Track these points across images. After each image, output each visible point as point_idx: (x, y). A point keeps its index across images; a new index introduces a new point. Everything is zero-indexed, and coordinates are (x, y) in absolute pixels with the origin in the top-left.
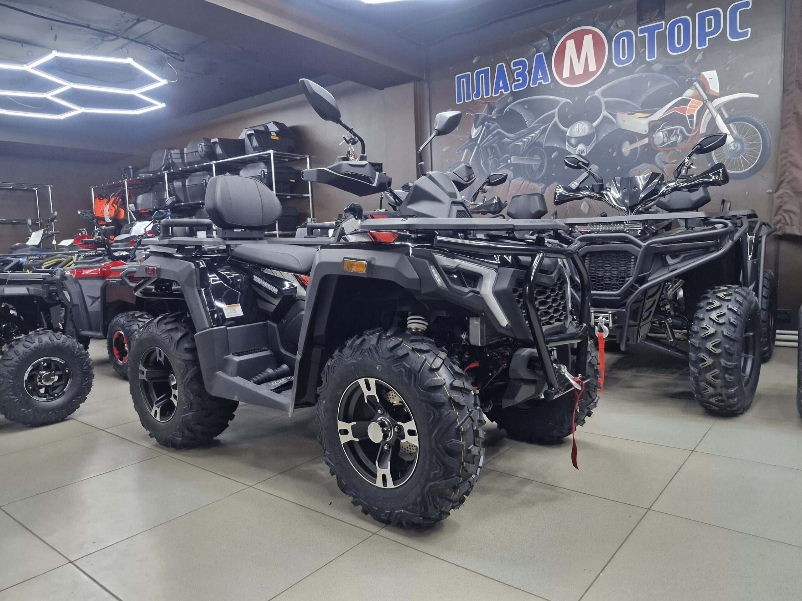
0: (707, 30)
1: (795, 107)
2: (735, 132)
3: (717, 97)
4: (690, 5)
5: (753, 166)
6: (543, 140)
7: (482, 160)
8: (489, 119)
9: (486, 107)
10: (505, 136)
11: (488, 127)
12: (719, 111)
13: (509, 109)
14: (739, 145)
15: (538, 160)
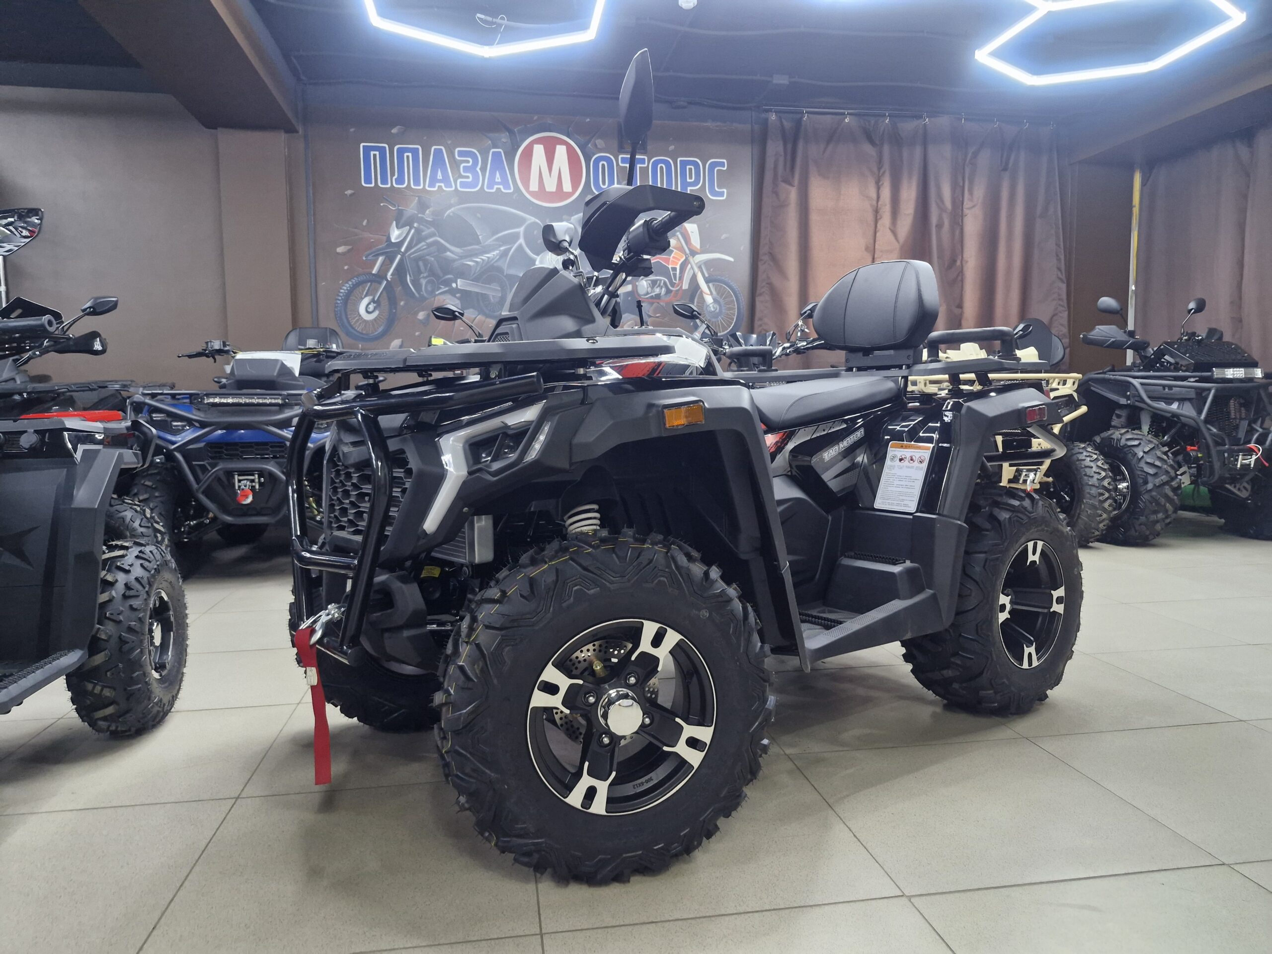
0: (688, 180)
1: (769, 278)
2: (714, 292)
3: (698, 253)
4: (672, 148)
5: (730, 329)
6: (504, 265)
7: (410, 276)
8: (421, 221)
9: (416, 201)
10: (446, 249)
11: (418, 231)
12: (700, 268)
13: (452, 212)
14: (718, 308)
15: (497, 290)
